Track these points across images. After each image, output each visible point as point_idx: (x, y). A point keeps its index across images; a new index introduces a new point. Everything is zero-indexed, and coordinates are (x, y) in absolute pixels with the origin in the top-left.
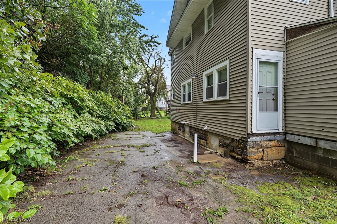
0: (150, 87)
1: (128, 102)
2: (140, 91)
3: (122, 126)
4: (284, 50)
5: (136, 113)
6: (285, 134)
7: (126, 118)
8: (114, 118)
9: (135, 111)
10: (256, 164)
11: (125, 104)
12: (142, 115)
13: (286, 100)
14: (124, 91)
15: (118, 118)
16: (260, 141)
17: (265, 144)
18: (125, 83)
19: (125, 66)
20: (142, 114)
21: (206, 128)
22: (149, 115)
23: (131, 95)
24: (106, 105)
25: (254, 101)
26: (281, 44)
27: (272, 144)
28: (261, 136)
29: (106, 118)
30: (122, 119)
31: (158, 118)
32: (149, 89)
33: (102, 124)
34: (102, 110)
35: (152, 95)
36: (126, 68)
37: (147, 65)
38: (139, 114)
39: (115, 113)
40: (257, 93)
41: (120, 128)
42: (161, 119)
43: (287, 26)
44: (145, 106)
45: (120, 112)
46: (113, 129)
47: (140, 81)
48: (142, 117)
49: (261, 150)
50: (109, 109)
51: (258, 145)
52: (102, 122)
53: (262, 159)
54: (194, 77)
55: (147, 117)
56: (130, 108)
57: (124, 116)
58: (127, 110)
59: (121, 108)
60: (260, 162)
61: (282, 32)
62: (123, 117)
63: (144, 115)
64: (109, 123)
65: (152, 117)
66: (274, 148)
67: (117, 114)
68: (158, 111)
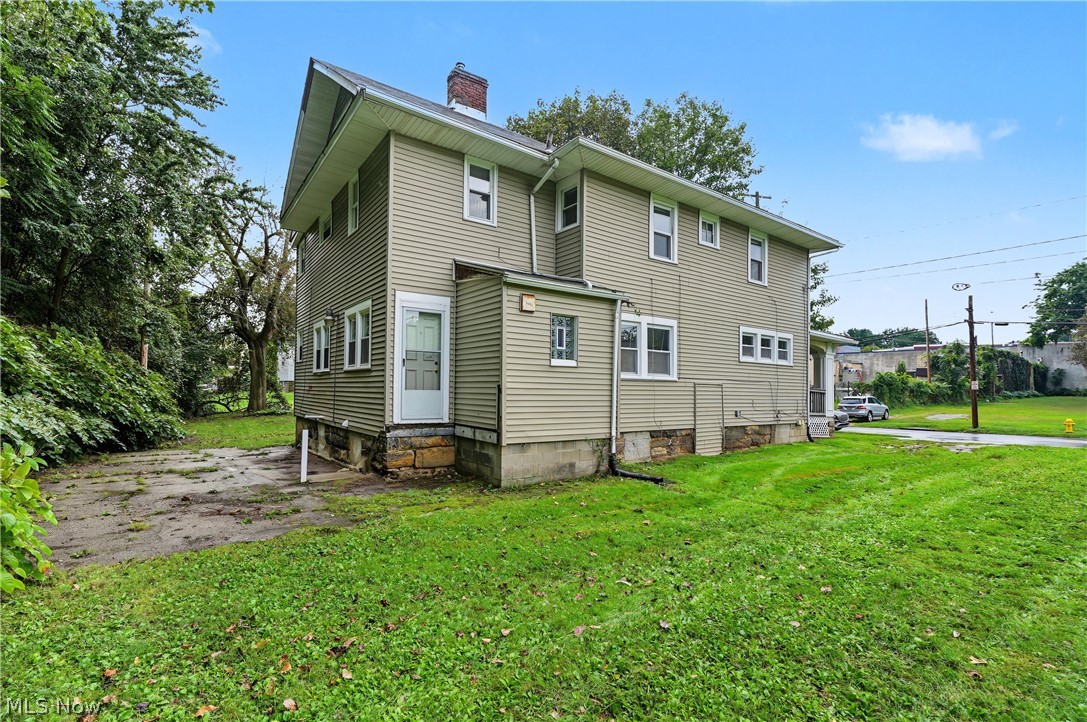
0: (249, 314)
1: (162, 363)
2: (212, 325)
3: (138, 434)
4: (454, 294)
5: (194, 397)
6: (454, 425)
7: (153, 412)
8: (111, 408)
9: (190, 391)
10: (402, 474)
11: (149, 367)
12: (218, 406)
13: (456, 372)
14: (148, 329)
15: (123, 409)
16: (410, 437)
17: (417, 442)
18: (152, 306)
19: (154, 252)
20: (219, 403)
21: (345, 424)
22: (244, 404)
23: (172, 341)
24: (84, 372)
25: (397, 374)
26: (448, 285)
27: (430, 441)
28: (411, 428)
29: (86, 409)
30: (138, 415)
31: (273, 414)
32: (243, 321)
33: (76, 422)
34: (71, 387)
35: (254, 342)
36: (155, 258)
37: (240, 245)
38: (204, 403)
39: (113, 396)
40: (401, 361)
41: (133, 438)
42: (282, 418)
43: (457, 258)
44: (230, 375)
45: (133, 392)
46: (107, 440)
47: (212, 293)
48: (215, 413)
49: (410, 451)
50: (93, 385)
51: (405, 442)
52: (76, 416)
53: (414, 466)
54: (329, 318)
55: (236, 411)
56: (167, 380)
57: (145, 405)
58: (158, 386)
59: (135, 381)
60: (410, 472)
61: (449, 267)
62: (142, 409)
63: (226, 406)
64: (96, 421)
65: (251, 411)
66: (435, 449)
67: (120, 398)
68: (276, 390)
